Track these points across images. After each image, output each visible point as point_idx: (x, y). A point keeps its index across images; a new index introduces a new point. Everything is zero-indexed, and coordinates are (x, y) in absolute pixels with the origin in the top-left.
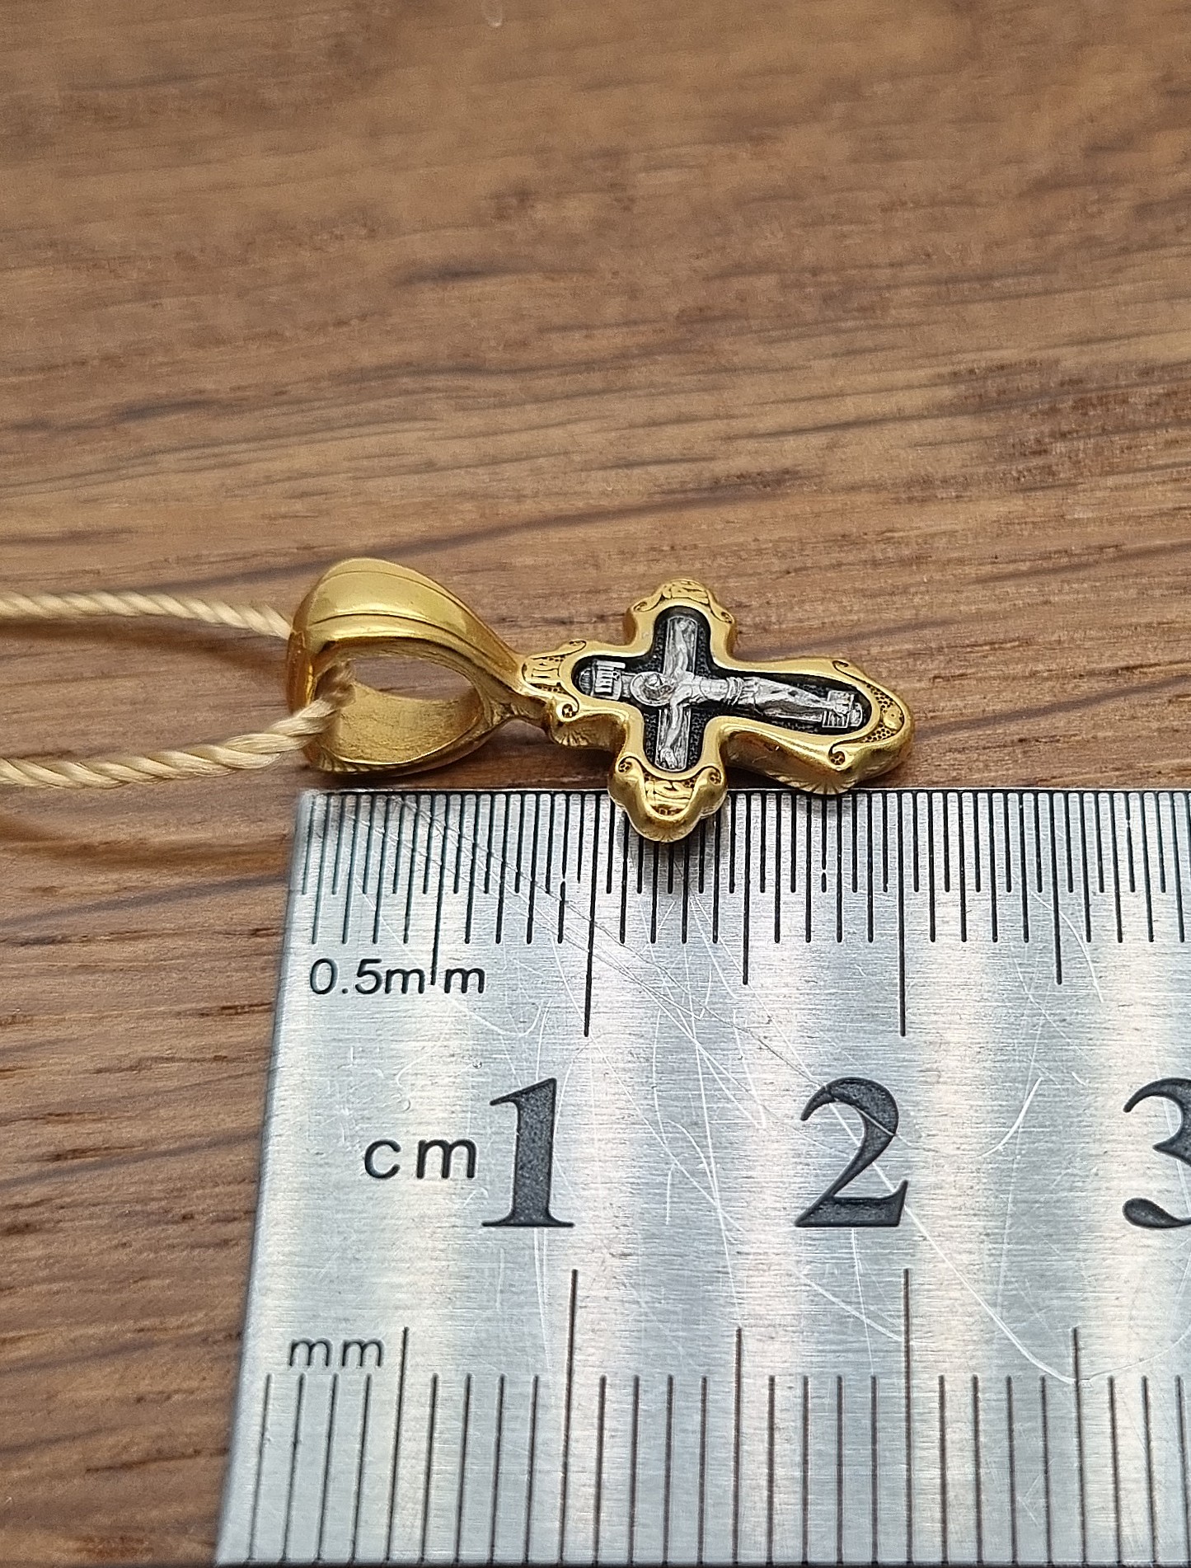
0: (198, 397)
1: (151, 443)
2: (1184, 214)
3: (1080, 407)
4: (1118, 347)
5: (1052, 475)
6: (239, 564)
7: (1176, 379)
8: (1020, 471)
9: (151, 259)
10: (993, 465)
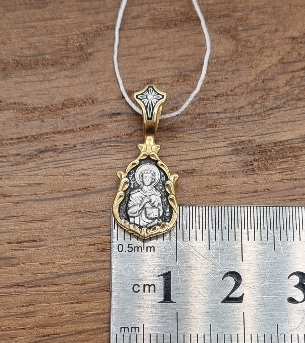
0: (55, 147)
1: (45, 160)
2: (286, 99)
3: (261, 152)
4: (270, 136)
5: (254, 171)
6: (69, 193)
7: (283, 145)
8: (247, 170)
9: (40, 108)
10: (241, 168)
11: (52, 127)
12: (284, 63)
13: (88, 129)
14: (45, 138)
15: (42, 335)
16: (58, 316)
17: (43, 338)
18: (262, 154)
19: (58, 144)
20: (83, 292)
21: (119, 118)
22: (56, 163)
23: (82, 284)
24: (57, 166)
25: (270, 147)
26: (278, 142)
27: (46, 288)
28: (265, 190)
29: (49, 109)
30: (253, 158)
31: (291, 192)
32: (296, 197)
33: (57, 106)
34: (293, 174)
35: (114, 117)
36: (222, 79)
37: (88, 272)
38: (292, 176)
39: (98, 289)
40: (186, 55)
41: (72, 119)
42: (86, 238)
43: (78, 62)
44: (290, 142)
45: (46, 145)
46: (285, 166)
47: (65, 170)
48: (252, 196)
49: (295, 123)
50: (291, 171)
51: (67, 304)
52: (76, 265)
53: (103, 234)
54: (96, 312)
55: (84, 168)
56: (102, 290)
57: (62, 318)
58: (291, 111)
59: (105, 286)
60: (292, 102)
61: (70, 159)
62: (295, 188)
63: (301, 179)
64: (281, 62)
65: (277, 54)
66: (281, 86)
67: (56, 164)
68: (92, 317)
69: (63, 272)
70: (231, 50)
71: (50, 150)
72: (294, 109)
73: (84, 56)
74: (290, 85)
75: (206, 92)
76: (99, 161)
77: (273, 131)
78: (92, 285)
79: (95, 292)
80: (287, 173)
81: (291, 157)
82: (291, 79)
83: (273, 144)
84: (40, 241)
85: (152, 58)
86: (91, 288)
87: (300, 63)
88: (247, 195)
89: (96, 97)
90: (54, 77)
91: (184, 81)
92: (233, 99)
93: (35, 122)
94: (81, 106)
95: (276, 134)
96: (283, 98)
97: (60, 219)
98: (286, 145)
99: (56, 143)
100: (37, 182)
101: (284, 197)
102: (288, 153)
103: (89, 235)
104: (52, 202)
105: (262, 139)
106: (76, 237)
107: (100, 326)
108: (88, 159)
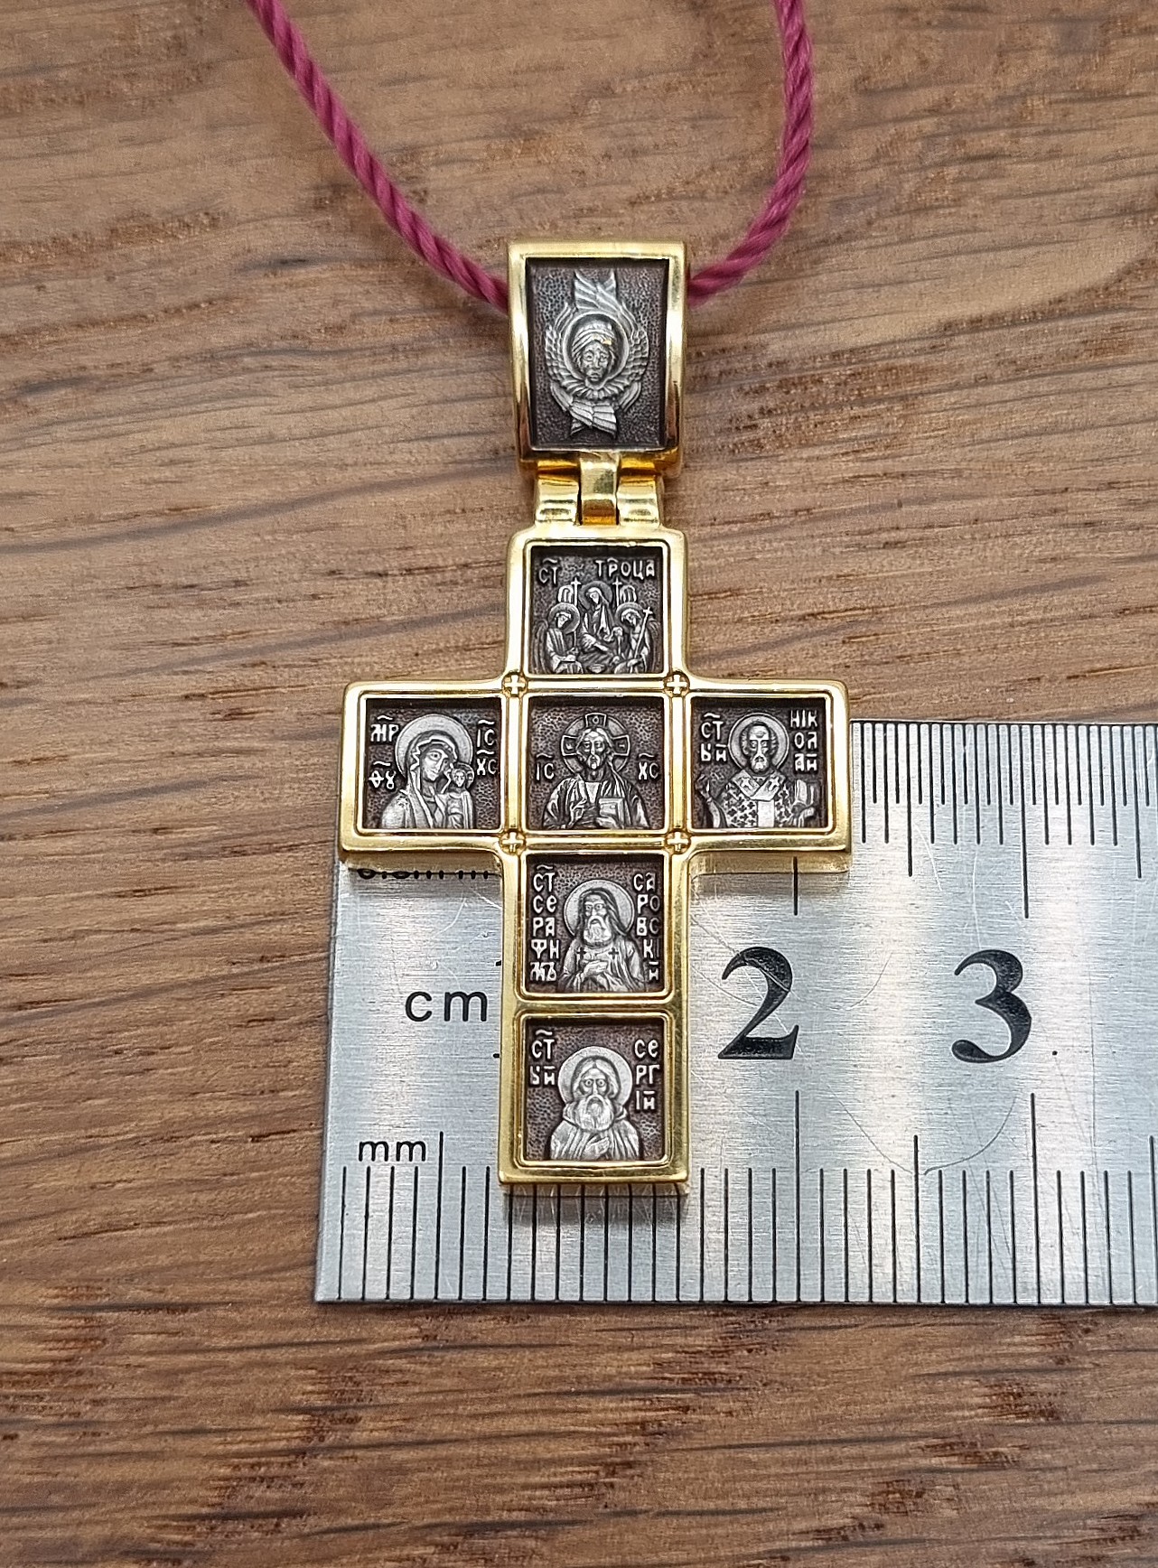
0: (82, 373)
1: (46, 416)
2: (874, 208)
3: (784, 385)
4: (816, 332)
5: (761, 447)
6: (124, 524)
7: (860, 362)
8: (735, 445)
9: (32, 244)
10: (714, 439)
11: (73, 307)
12: (868, 92)
13: (195, 312)
14: (49, 343)
15: (15, 1001)
16: (73, 938)
17: (16, 1014)
18: (788, 393)
19: (90, 364)
20: (159, 854)
21: (301, 274)
22: (83, 424)
23: (155, 831)
24: (84, 434)
25: (814, 368)
26: (843, 352)
27: (33, 843)
28: (796, 512)
29: (62, 246)
30: (755, 406)
31: (886, 519)
32: (902, 535)
33: (93, 240)
34: (894, 457)
35: (285, 272)
36: (656, 146)
37: (176, 788)
38: (890, 462)
39: (211, 845)
40: (539, 68)
41: (138, 279)
42: (176, 673)
43: (168, 93)
44: (885, 351)
45: (52, 367)
46: (868, 429)
47: (111, 447)
48: (751, 532)
49: (905, 288)
50: (887, 447)
51: (102, 896)
52: (136, 764)
53: (233, 661)
54: (202, 924)
55: (178, 439)
56: (224, 849)
57: (85, 946)
58: (890, 249)
59: (234, 837)
60: (895, 220)
61: (130, 412)
62: (900, 505)
63: (921, 473)
64: (861, 87)
65: (848, 61)
66: (860, 167)
67: (83, 429)
68: (192, 942)
69: (93, 790)
70: (691, 49)
71: (64, 383)
72: (901, 242)
73: (188, 72)
74: (889, 164)
75: (603, 189)
76: (228, 416)
77: (828, 317)
78: (190, 834)
79: (201, 856)
80: (875, 454)
81: (890, 399)
82: (891, 143)
83: (827, 358)
84: (18, 687)
85: (421, 78)
86: (189, 844)
87: (921, 91)
88: (735, 528)
89: (226, 208)
90: (84, 144)
91: (527, 151)
92: (693, 210)
93: (15, 289)
94: (175, 237)
95: (837, 324)
96: (863, 206)
97: (88, 613)
98: (873, 361)
99: (84, 360)
100: (13, 488)
101: (860, 533)
102: (879, 388)
103: (183, 663)
104: (61, 555)
105: (789, 344)
106: (142, 670)
107: (214, 971)
108: (192, 413)
